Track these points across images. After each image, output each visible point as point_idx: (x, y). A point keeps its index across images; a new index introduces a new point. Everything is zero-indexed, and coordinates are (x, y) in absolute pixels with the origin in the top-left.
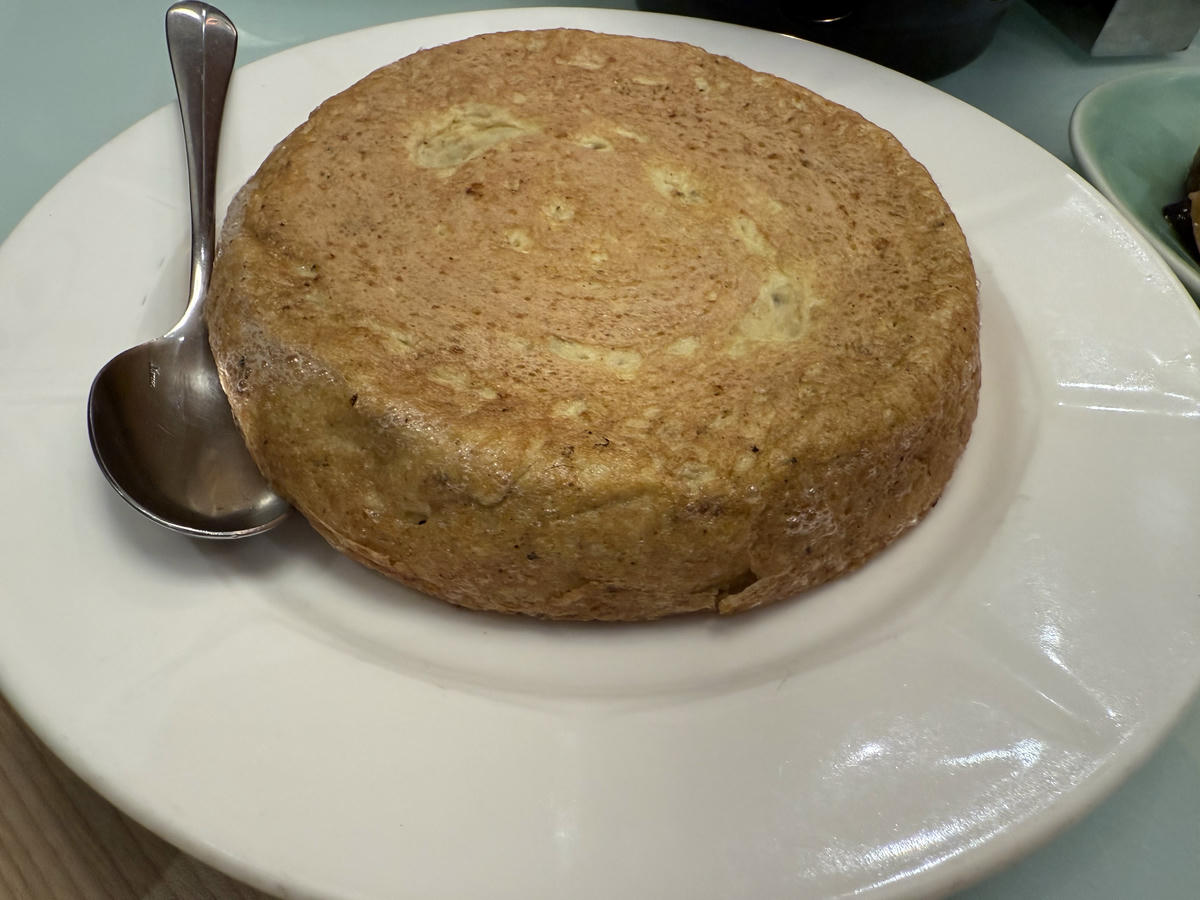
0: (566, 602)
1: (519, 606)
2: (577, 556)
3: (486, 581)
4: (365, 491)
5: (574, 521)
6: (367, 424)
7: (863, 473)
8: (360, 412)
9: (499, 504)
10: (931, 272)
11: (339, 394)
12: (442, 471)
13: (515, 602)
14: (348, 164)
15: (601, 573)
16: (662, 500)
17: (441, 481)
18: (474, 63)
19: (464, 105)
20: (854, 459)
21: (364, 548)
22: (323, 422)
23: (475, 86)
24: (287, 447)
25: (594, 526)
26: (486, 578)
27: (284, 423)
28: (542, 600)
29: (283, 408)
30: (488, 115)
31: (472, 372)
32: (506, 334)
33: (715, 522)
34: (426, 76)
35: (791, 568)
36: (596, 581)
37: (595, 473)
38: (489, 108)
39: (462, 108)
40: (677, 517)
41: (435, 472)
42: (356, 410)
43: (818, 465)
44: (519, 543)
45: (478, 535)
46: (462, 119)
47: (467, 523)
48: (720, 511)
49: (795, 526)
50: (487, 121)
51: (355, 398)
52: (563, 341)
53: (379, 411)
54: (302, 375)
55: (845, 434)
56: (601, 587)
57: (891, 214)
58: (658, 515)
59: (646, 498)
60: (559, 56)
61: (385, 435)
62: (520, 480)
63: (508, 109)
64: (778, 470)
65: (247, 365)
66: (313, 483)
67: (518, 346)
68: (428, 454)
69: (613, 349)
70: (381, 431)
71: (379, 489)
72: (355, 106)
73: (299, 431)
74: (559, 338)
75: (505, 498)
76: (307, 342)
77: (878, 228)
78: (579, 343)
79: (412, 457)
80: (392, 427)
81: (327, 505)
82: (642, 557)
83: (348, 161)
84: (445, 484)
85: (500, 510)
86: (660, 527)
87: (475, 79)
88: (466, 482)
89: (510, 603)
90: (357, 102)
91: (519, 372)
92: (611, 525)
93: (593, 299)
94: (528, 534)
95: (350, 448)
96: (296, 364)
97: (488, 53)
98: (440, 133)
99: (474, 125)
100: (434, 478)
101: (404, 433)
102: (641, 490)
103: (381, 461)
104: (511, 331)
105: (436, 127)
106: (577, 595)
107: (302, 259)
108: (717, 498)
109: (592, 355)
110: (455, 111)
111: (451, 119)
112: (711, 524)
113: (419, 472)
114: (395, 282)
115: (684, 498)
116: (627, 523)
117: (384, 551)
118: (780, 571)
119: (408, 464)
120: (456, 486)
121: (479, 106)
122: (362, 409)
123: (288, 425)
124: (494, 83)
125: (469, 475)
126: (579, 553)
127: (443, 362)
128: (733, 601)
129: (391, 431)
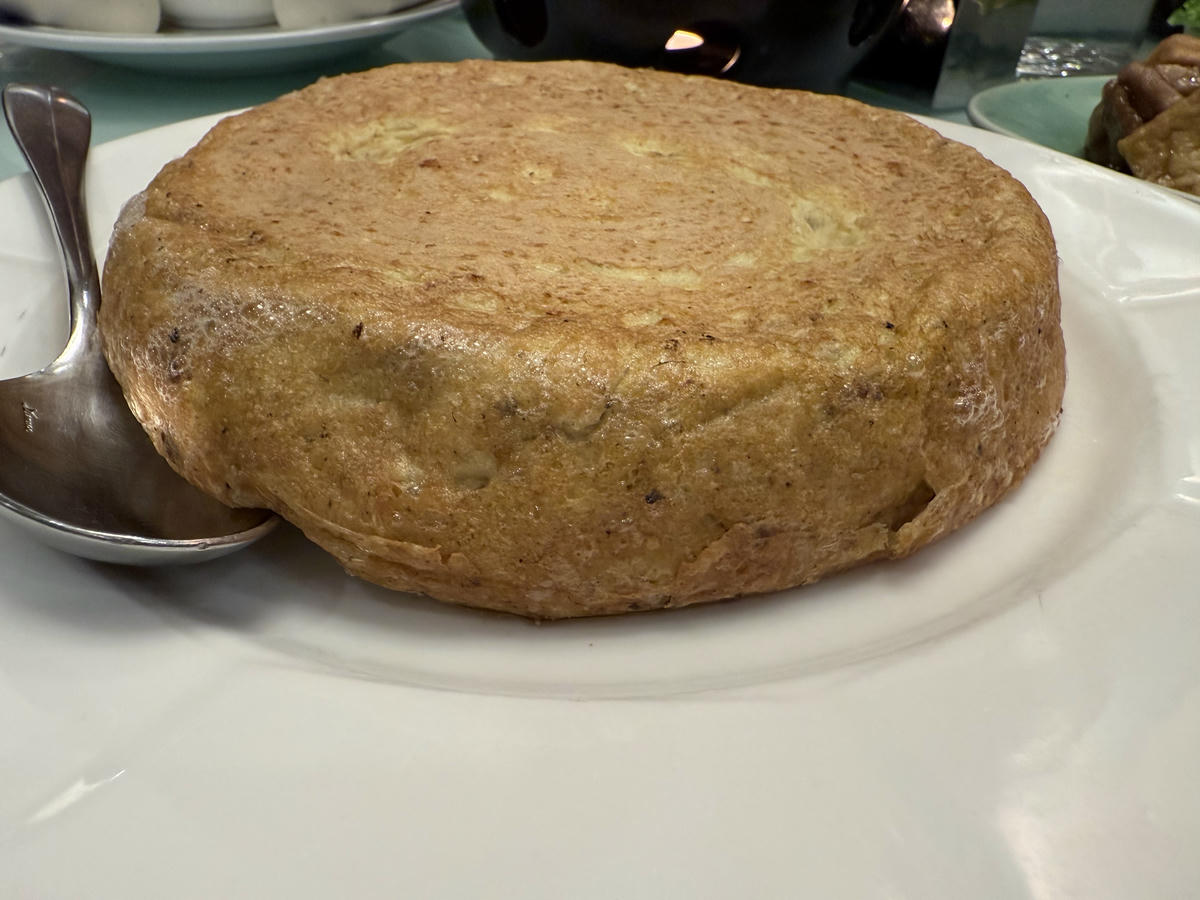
0: (705, 563)
1: (637, 590)
2: (713, 484)
3: (590, 554)
4: (392, 457)
5: (703, 431)
6: (381, 363)
7: (1013, 343)
8: (369, 345)
9: (596, 426)
10: (965, 173)
11: (334, 333)
12: (509, 394)
13: (631, 583)
14: (267, 161)
15: (748, 506)
16: (810, 387)
17: (508, 409)
18: (385, 85)
19: (383, 120)
20: (1001, 324)
21: (399, 543)
22: (314, 377)
23: (391, 103)
24: (262, 423)
25: (731, 436)
26: (589, 548)
27: (252, 391)
28: (669, 572)
29: (249, 373)
30: (414, 127)
31: (503, 297)
32: (530, 262)
33: (881, 407)
34: (334, 98)
35: (968, 474)
36: (743, 522)
37: (713, 367)
38: (413, 121)
39: (382, 124)
40: (832, 408)
41: (498, 398)
42: (364, 344)
43: (970, 329)
44: (633, 482)
45: (573, 478)
46: (383, 133)
47: (555, 465)
48: (883, 393)
49: (964, 411)
50: (414, 132)
51: (359, 330)
52: (600, 265)
53: (398, 338)
54: (274, 322)
55: (985, 294)
56: (750, 530)
57: (886, 146)
58: (808, 409)
59: (787, 389)
60: (474, 78)
61: (412, 368)
62: (620, 386)
63: (433, 120)
64: (932, 336)
65: (183, 337)
66: (307, 466)
67: (548, 271)
68: (484, 377)
69: (660, 270)
70: (405, 365)
71: (412, 452)
72: (259, 120)
73: (278, 397)
74: (593, 263)
75: (603, 417)
76: (272, 284)
77: (882, 156)
78: (618, 267)
79: (459, 386)
80: (422, 352)
81: (333, 491)
82: (799, 472)
83: (266, 159)
84: (513, 413)
85: (600, 434)
86: (814, 425)
87: (388, 98)
88: (545, 400)
89: (624, 586)
90: (261, 118)
91: (562, 293)
92: (753, 430)
93: (614, 230)
94: (643, 465)
95: (358, 404)
96: (261, 311)
97: (398, 78)
98: (362, 145)
99: (398, 138)
100: (498, 406)
101: (441, 356)
102: (779, 380)
103: (408, 410)
104: (534, 258)
105: (357, 138)
106: (718, 549)
107: (235, 231)
108: (872, 378)
109: (639, 277)
110: (374, 127)
111: (373, 132)
112: (876, 412)
113: (473, 405)
114: (367, 234)
115: (837, 381)
116: (771, 424)
117: (430, 541)
118: (957, 480)
119: (455, 399)
120: (533, 410)
121: (399, 121)
122: (371, 341)
123: (259, 393)
124: (412, 100)
125: (550, 390)
126: (716, 481)
127: (464, 290)
128: (912, 529)
129: (421, 359)
